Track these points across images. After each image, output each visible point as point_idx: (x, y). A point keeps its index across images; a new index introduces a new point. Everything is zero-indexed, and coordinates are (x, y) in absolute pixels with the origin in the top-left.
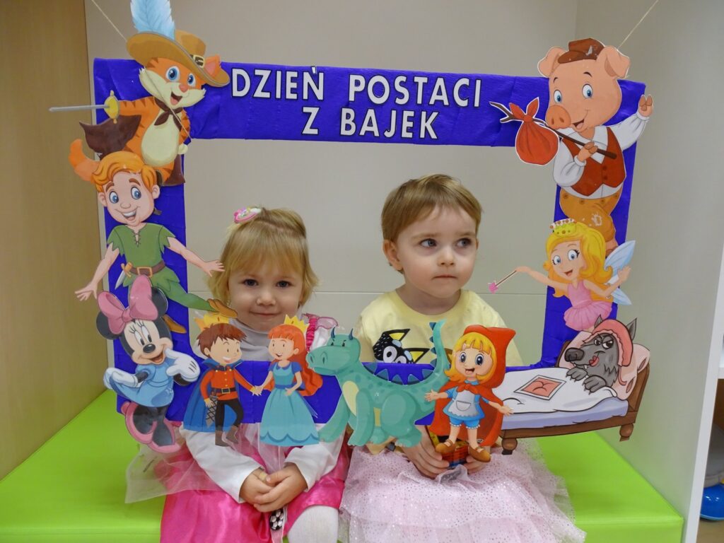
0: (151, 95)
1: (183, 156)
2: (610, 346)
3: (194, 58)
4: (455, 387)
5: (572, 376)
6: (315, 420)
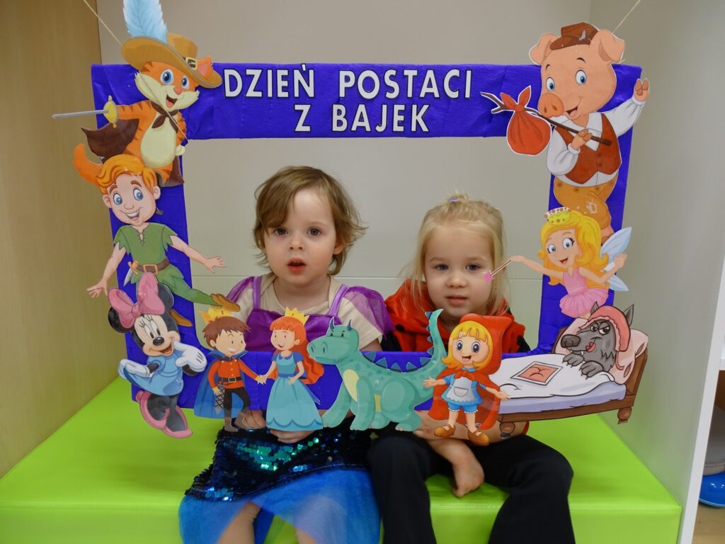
0: (148, 99)
2: (607, 332)
3: (187, 60)
4: (452, 374)
5: (569, 362)
6: (318, 407)
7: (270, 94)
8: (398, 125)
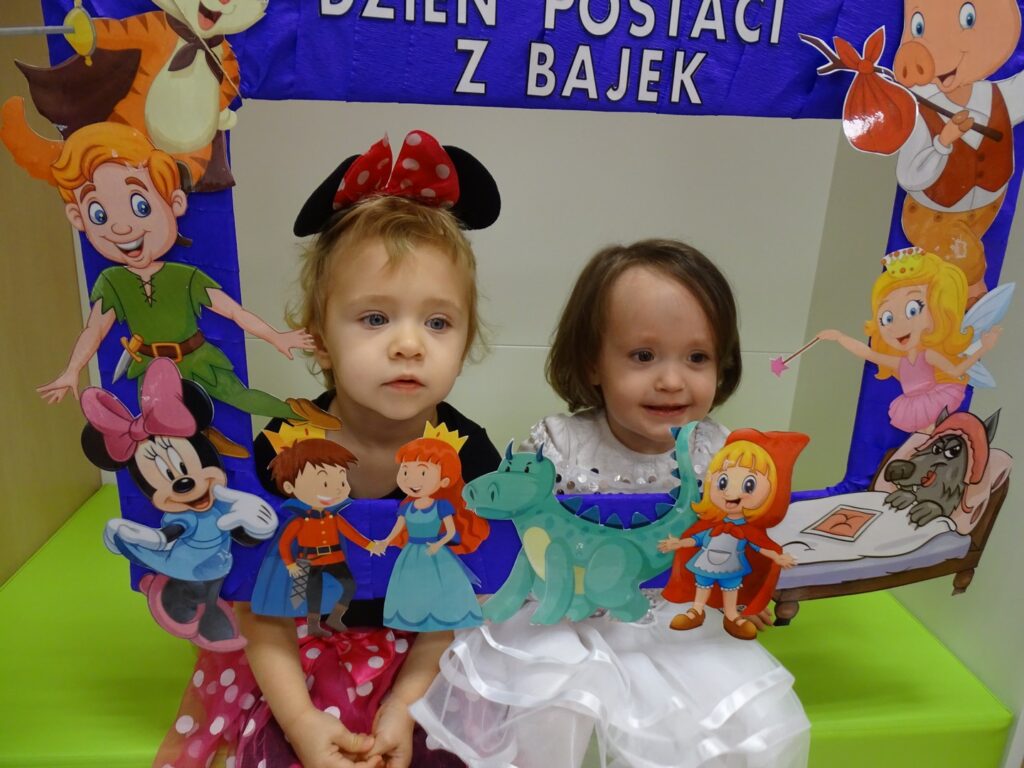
0: (160, 9)
1: (228, 133)
2: (955, 454)
4: (707, 529)
5: (893, 503)
6: (477, 591)
7: (410, 15)
8: (648, 90)
